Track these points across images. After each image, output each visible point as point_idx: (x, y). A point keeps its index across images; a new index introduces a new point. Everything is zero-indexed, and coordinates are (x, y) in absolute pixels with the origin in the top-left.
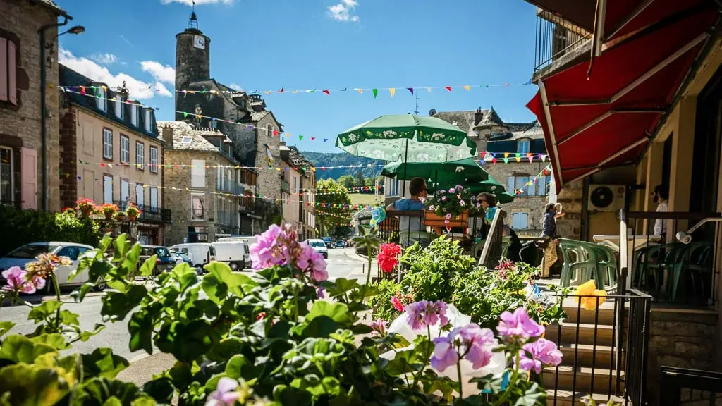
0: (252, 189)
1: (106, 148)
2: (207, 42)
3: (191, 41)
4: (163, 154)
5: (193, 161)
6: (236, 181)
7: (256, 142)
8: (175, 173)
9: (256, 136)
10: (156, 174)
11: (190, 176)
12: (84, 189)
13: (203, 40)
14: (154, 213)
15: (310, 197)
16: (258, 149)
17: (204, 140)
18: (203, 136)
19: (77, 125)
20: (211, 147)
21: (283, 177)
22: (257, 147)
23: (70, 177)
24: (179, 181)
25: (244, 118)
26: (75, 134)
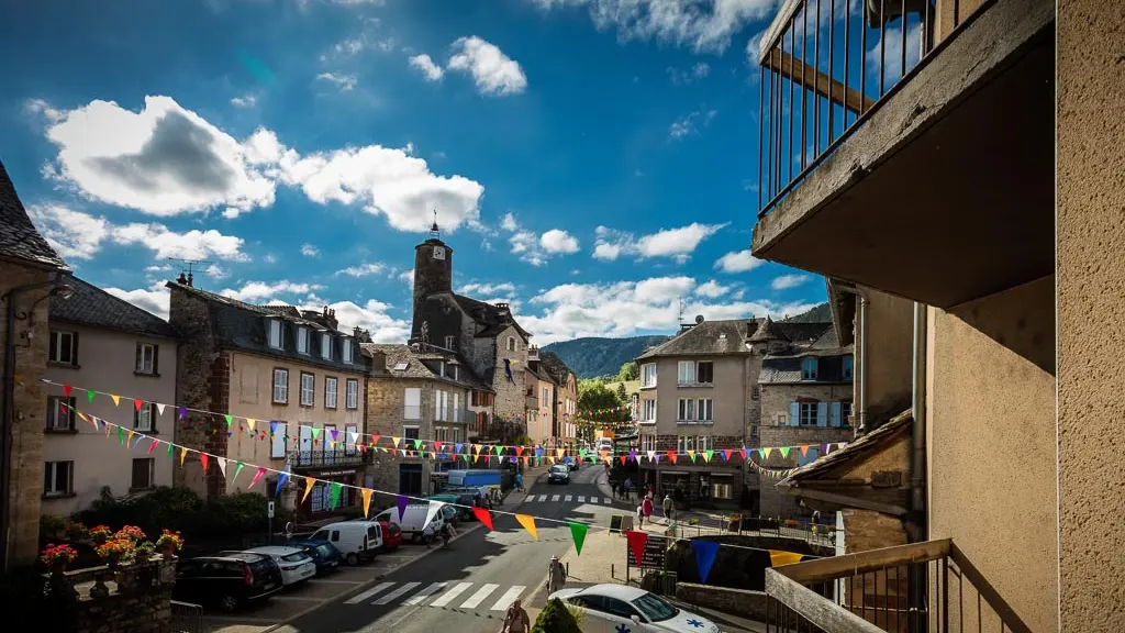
0: (488, 410)
1: (278, 392)
2: (448, 252)
3: (430, 252)
4: (366, 386)
5: (407, 390)
6: (466, 405)
7: (495, 358)
8: (386, 404)
9: (495, 351)
10: (355, 409)
11: (403, 406)
12: (239, 444)
13: (443, 250)
14: (352, 456)
15: (569, 406)
16: (497, 365)
17: (422, 365)
18: (421, 360)
19: (231, 370)
20: (427, 373)
21: (530, 392)
22: (495, 363)
23: (218, 433)
24: (390, 412)
25: (482, 332)
26: (228, 381)
